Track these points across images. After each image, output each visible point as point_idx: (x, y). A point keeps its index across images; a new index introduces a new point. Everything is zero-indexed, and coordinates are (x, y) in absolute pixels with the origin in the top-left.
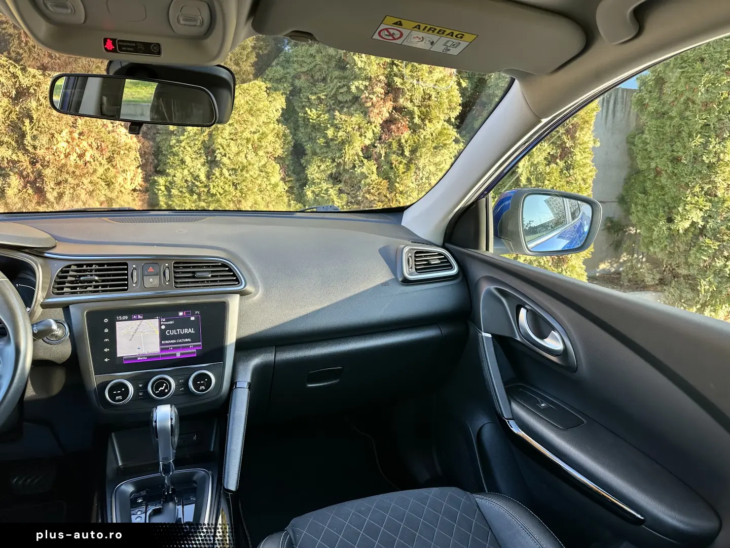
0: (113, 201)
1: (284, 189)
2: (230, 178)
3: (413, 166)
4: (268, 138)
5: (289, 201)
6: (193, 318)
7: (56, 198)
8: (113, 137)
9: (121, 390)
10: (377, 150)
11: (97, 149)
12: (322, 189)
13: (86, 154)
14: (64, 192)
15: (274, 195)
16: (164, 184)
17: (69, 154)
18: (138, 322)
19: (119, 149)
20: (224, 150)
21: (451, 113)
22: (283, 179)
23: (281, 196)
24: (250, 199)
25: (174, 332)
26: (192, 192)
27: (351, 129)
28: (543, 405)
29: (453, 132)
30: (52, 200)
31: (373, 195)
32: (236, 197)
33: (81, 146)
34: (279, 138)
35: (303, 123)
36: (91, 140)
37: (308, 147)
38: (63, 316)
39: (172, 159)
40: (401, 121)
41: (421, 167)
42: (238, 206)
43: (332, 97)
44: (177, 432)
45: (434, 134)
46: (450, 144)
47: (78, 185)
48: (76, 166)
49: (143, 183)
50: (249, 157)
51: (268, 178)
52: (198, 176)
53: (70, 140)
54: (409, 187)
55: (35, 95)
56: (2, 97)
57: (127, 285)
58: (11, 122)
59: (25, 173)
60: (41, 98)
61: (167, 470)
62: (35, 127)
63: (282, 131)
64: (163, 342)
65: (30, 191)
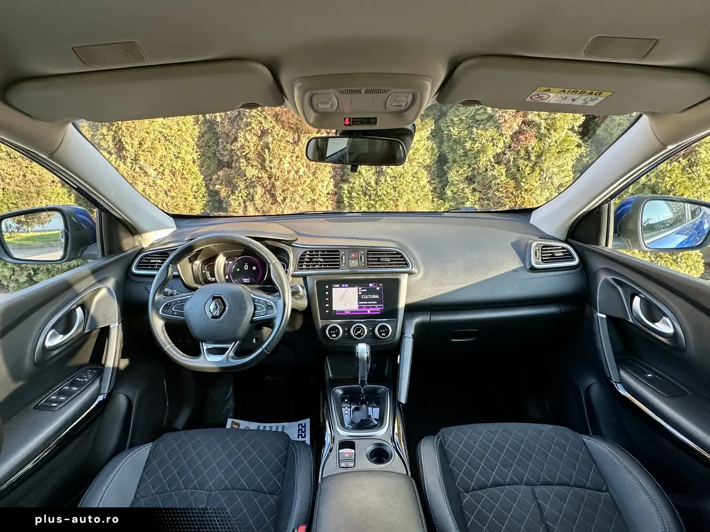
0: (315, 201)
1: (430, 189)
2: (391, 183)
3: (537, 169)
4: (420, 152)
5: (433, 198)
6: (378, 289)
7: (282, 201)
9: (335, 331)
10: (507, 156)
11: (306, 167)
12: (459, 189)
13: (300, 170)
14: (287, 197)
15: (422, 194)
16: (347, 189)
17: (290, 171)
18: (346, 289)
21: (574, 123)
22: (429, 182)
23: (427, 195)
24: (404, 198)
25: (366, 297)
26: (365, 194)
27: (485, 141)
28: (649, 375)
29: (577, 139)
30: (280, 201)
31: (502, 192)
32: (395, 197)
33: (297, 165)
34: (428, 152)
35: (447, 138)
37: (450, 157)
38: (304, 283)
40: (529, 132)
41: (545, 169)
43: (471, 117)
45: (558, 141)
46: (573, 149)
47: (295, 192)
48: (294, 179)
49: (334, 189)
51: (418, 182)
52: (370, 183)
53: (291, 162)
54: (533, 186)
55: (271, 133)
56: (253, 136)
57: (339, 265)
58: (258, 152)
59: (265, 185)
60: (275, 135)
61: (363, 384)
62: (271, 155)
63: (431, 146)
64: (360, 303)
65: (268, 196)
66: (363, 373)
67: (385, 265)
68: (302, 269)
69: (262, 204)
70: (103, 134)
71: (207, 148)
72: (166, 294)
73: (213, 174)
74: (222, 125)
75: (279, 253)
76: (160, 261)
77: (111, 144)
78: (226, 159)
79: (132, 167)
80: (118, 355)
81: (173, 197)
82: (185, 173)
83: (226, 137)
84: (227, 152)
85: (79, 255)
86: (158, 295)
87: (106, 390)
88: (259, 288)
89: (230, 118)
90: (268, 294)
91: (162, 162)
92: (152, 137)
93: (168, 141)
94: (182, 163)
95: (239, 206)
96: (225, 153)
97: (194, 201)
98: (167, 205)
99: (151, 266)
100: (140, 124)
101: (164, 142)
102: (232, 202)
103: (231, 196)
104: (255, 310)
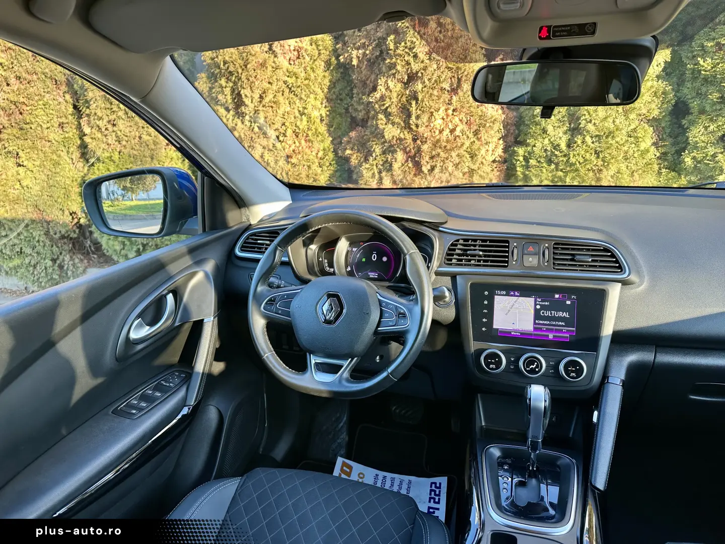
0: (474, 172)
1: (655, 156)
2: (592, 145)
5: (660, 169)
6: (568, 302)
7: (429, 170)
8: (481, 111)
9: (495, 360)
11: (466, 123)
12: (707, 155)
13: (457, 129)
14: (436, 165)
15: (642, 162)
16: (523, 154)
17: (443, 130)
18: (516, 298)
19: (485, 122)
20: (590, 116)
22: (655, 144)
23: (650, 164)
24: (612, 168)
25: (548, 314)
26: (550, 162)
30: (426, 172)
32: (598, 166)
33: (454, 122)
34: (657, 97)
35: (691, 76)
36: (462, 116)
37: (694, 105)
38: (452, 284)
39: (534, 128)
42: (598, 175)
44: (549, 413)
47: (447, 159)
48: (448, 141)
49: (502, 154)
50: (617, 121)
51: (637, 144)
52: (558, 145)
53: (445, 117)
55: (421, 78)
56: (397, 82)
57: (507, 262)
58: (402, 104)
59: (408, 149)
60: (426, 80)
61: (534, 446)
62: (420, 107)
63: (662, 89)
64: (537, 321)
65: (410, 165)
66: (537, 431)
67: (583, 267)
68: (451, 264)
69: (402, 176)
70: (221, 86)
71: (339, 101)
72: (271, 286)
73: (344, 135)
74: (359, 69)
75: (420, 239)
76: (268, 242)
77: (229, 97)
78: (360, 116)
79: (251, 126)
80: (210, 357)
81: (294, 165)
82: (310, 135)
83: (363, 86)
84: (362, 106)
85: (178, 229)
86: (262, 285)
87: (192, 402)
88: (389, 287)
89: (369, 60)
90: (400, 296)
91: (285, 121)
92: (275, 88)
93: (293, 93)
94: (308, 122)
95: (372, 178)
96: (360, 108)
97: (319, 170)
98: (287, 174)
99: (258, 248)
100: (262, 72)
101: (287, 94)
102: (364, 172)
103: (364, 164)
104: (381, 317)
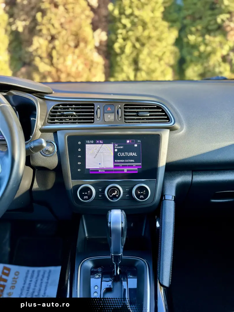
6: (136, 145)
9: (87, 192)
18: (101, 145)
25: (123, 154)
38: (54, 139)
44: (125, 233)
57: (93, 119)
64: (115, 161)
67: (144, 120)
68: (53, 123)
